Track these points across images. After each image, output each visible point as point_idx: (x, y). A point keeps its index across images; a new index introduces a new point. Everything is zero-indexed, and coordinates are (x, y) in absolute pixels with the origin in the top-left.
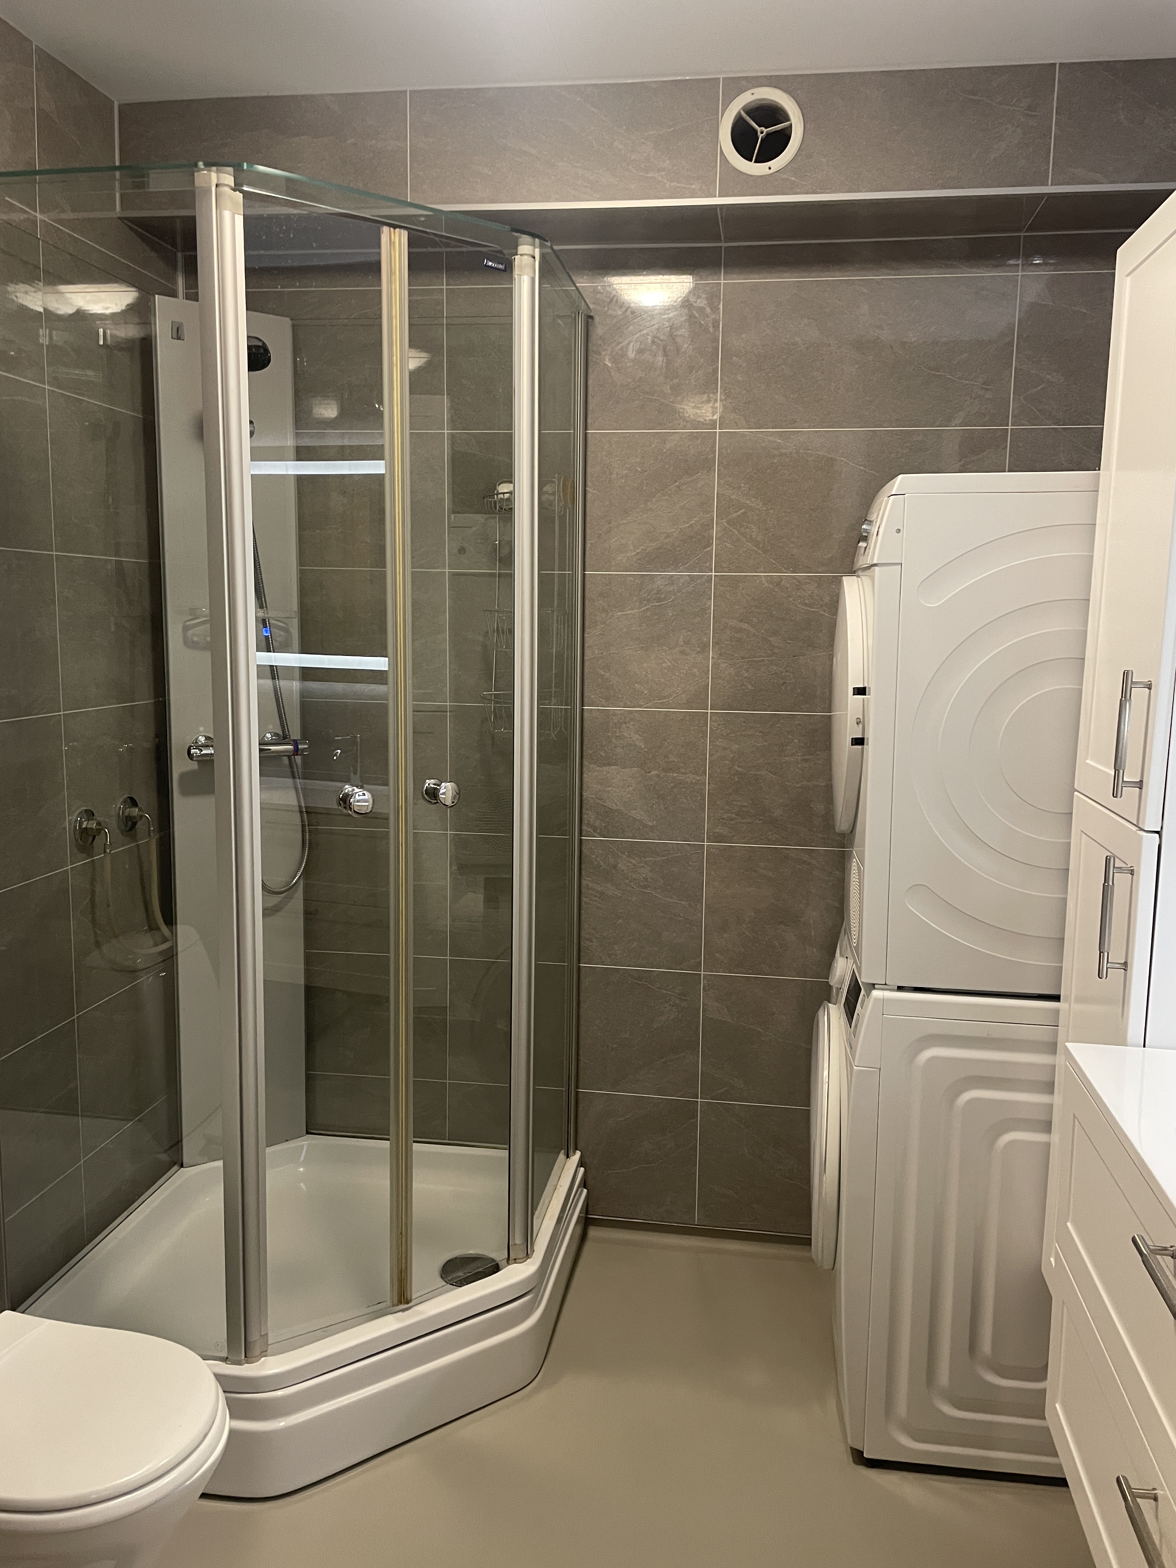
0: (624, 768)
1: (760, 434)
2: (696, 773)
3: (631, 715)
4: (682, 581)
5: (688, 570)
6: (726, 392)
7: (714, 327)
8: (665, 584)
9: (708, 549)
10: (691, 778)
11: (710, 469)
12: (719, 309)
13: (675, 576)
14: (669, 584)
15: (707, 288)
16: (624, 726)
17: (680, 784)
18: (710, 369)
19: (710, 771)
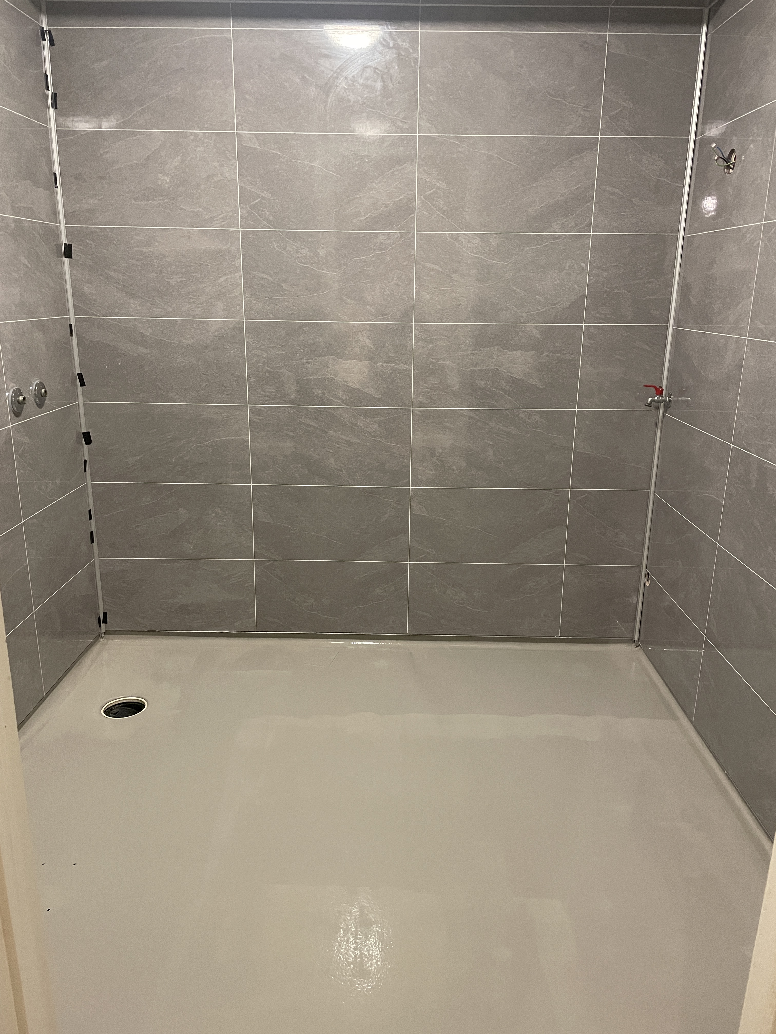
0: (361, 361)
1: (444, 137)
2: (406, 364)
3: (364, 326)
4: (396, 236)
5: (400, 230)
6: (423, 108)
7: (414, 63)
8: (385, 239)
9: (412, 216)
10: (403, 367)
11: (413, 161)
12: (418, 50)
13: (392, 234)
14: (387, 238)
15: (410, 35)
16: (360, 334)
17: (396, 370)
18: (412, 92)
19: (415, 362)
